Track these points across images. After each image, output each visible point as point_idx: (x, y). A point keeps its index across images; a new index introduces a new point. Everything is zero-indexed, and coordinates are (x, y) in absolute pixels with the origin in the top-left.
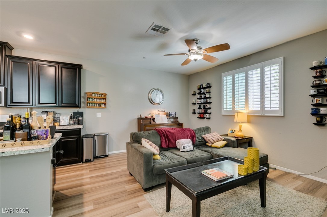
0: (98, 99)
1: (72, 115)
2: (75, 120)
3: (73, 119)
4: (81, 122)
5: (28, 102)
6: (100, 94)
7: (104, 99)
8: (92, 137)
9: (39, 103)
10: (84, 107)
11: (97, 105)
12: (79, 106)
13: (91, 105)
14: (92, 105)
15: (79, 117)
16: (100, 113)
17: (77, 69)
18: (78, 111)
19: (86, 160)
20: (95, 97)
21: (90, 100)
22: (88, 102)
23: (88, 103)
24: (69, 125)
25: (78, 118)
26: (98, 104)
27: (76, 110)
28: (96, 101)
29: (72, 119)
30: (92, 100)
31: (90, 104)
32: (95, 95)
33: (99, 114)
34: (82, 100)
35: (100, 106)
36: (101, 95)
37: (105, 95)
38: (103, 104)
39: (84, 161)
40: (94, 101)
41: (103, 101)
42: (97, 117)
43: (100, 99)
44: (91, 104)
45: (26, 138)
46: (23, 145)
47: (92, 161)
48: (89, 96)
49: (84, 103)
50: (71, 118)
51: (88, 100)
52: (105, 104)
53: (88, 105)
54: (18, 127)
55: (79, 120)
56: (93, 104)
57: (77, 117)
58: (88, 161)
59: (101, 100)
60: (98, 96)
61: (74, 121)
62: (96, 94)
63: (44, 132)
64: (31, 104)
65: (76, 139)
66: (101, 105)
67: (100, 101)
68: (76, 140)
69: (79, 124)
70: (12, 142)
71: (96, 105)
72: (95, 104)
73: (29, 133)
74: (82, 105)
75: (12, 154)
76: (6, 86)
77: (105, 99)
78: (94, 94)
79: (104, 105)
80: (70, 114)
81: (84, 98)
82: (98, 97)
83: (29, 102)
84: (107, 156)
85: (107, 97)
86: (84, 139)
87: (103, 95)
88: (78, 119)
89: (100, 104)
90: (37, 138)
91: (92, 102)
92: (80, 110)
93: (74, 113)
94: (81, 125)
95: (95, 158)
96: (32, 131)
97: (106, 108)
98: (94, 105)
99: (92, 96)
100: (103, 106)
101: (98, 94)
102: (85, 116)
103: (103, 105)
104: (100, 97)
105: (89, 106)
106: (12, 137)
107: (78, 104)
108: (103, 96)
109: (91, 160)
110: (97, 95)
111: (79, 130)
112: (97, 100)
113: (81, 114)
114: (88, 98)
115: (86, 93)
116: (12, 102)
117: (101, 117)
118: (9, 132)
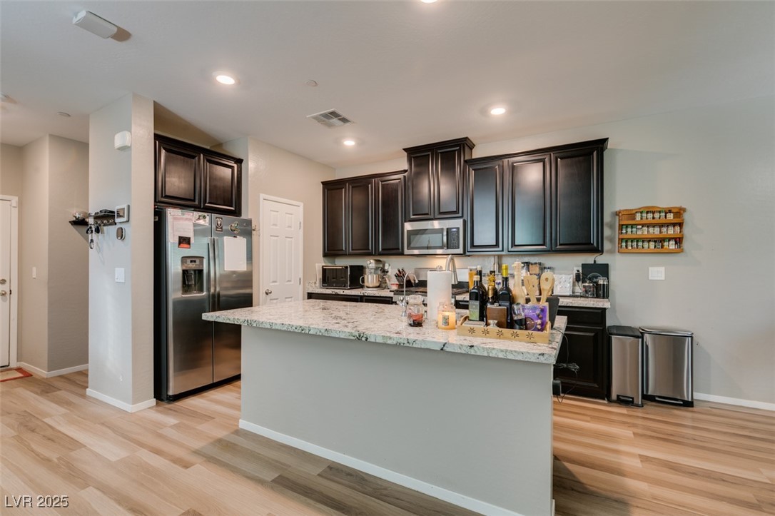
0: (654, 227)
1: (581, 271)
2: (587, 284)
3: (583, 282)
4: (601, 292)
5: (495, 244)
6: (660, 212)
7: (674, 225)
8: (638, 337)
9: (514, 245)
10: (611, 252)
11: (652, 245)
12: (598, 250)
13: (632, 246)
14: (635, 244)
15: (596, 277)
16: (662, 269)
17: (595, 153)
18: (595, 261)
19: (618, 396)
20: (645, 221)
21: (629, 230)
22: (621, 236)
23: (622, 239)
24: (573, 296)
25: (595, 280)
26: (655, 242)
27: (589, 259)
28: (648, 232)
29: (580, 283)
30: (634, 230)
31: (629, 243)
32: (644, 215)
33: (658, 270)
34: (607, 232)
35: (662, 247)
36: (663, 214)
37: (679, 212)
38: (670, 239)
39: (614, 397)
40: (639, 232)
41: (671, 231)
42: (650, 278)
43: (661, 226)
44: (632, 242)
45: (504, 320)
46: (500, 335)
47: (637, 406)
48: (627, 219)
49: (611, 240)
50: (578, 278)
51: (624, 231)
52: (679, 241)
53: (624, 244)
54: (490, 295)
55: (597, 286)
56: (637, 241)
57: (594, 278)
58: (624, 401)
59: (664, 229)
60: (653, 218)
61: (584, 287)
62: (647, 213)
63: (538, 312)
64: (500, 248)
65: (592, 334)
66: (666, 244)
67: (661, 232)
68: (594, 336)
69: (598, 296)
70: (481, 325)
71: (646, 245)
72: (643, 241)
73: (510, 311)
74: (607, 245)
75: (486, 354)
76: (465, 217)
77: (681, 225)
78: (641, 213)
79: (676, 243)
80: (575, 269)
81: (611, 227)
82: (654, 221)
83: (497, 245)
84: (689, 404)
85: (686, 216)
86: (613, 336)
87: (670, 211)
88: (597, 283)
89: (660, 241)
90: (523, 324)
91: (634, 236)
92: (601, 259)
93: (584, 266)
94: (604, 298)
95: (647, 398)
96: (515, 307)
97: (682, 251)
98: (640, 244)
99: (634, 219)
100: (672, 245)
101: (653, 213)
102: (613, 274)
103: (672, 242)
104: (663, 220)
105: (626, 247)
106: (483, 316)
107: (595, 244)
108: (670, 216)
109: (635, 402)
110: (650, 216)
111: (600, 311)
112: (651, 230)
113: (604, 270)
114: (621, 227)
115: (617, 214)
116: (473, 246)
117: (663, 278)
118: (477, 303)
